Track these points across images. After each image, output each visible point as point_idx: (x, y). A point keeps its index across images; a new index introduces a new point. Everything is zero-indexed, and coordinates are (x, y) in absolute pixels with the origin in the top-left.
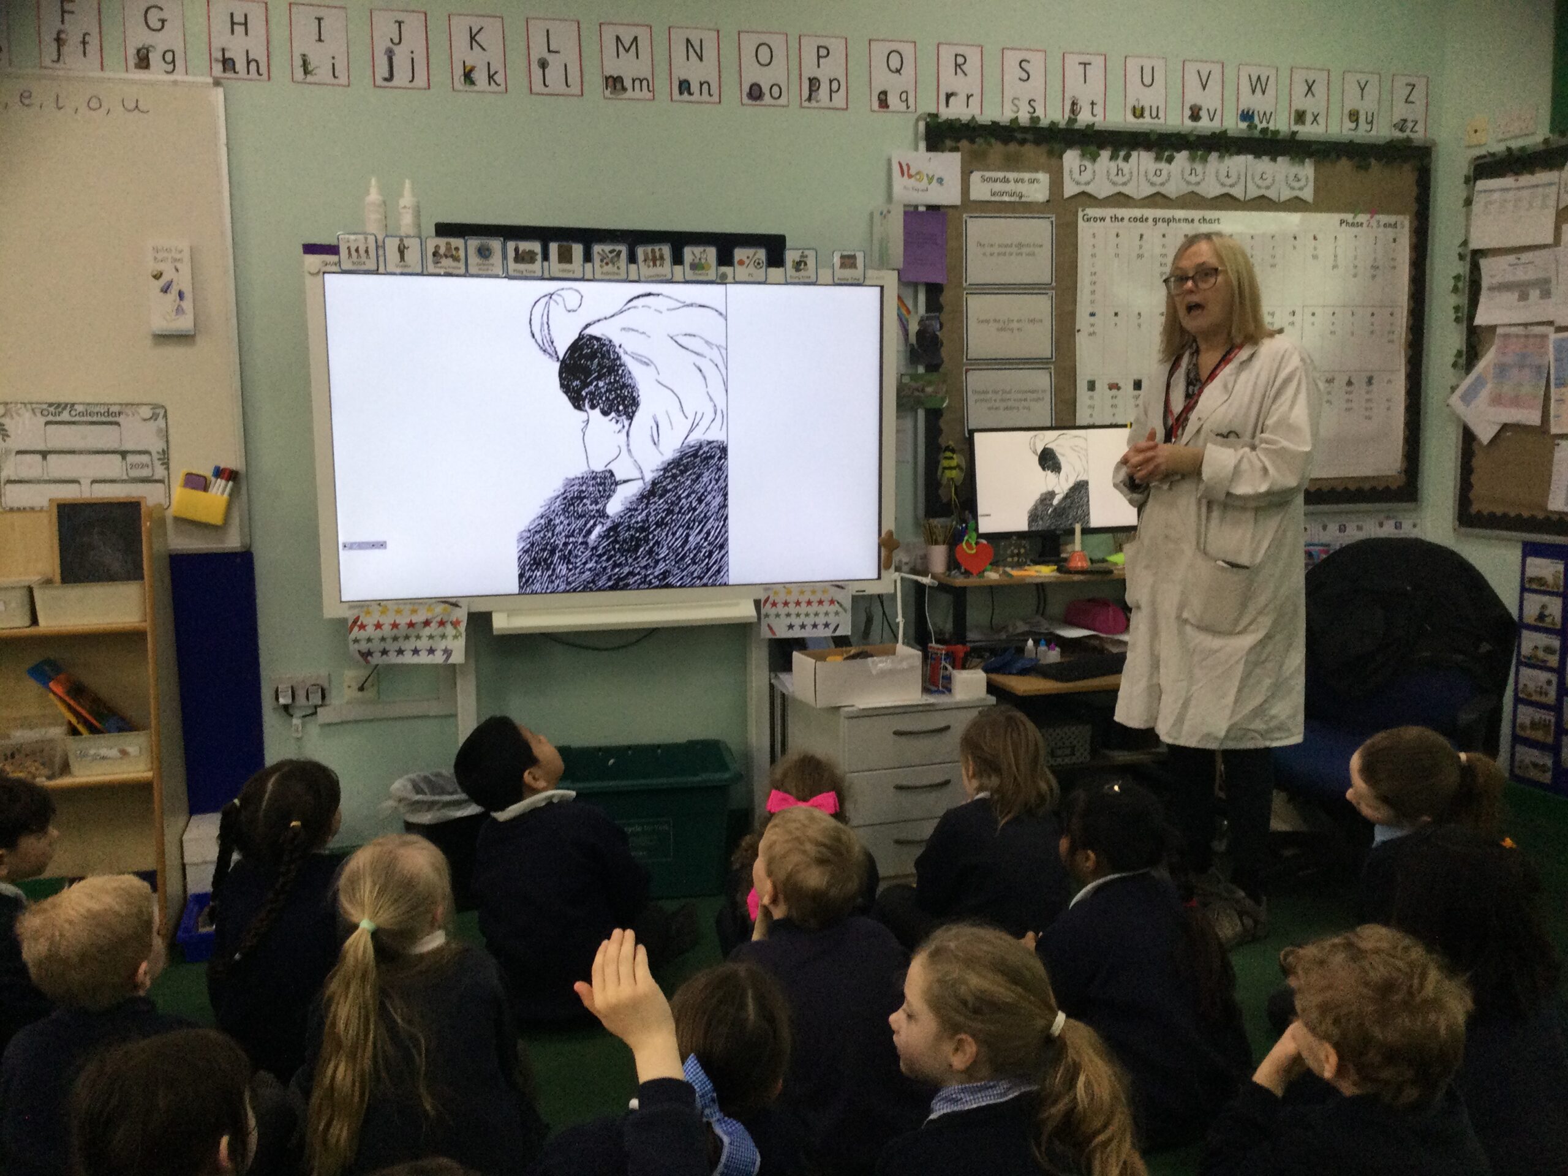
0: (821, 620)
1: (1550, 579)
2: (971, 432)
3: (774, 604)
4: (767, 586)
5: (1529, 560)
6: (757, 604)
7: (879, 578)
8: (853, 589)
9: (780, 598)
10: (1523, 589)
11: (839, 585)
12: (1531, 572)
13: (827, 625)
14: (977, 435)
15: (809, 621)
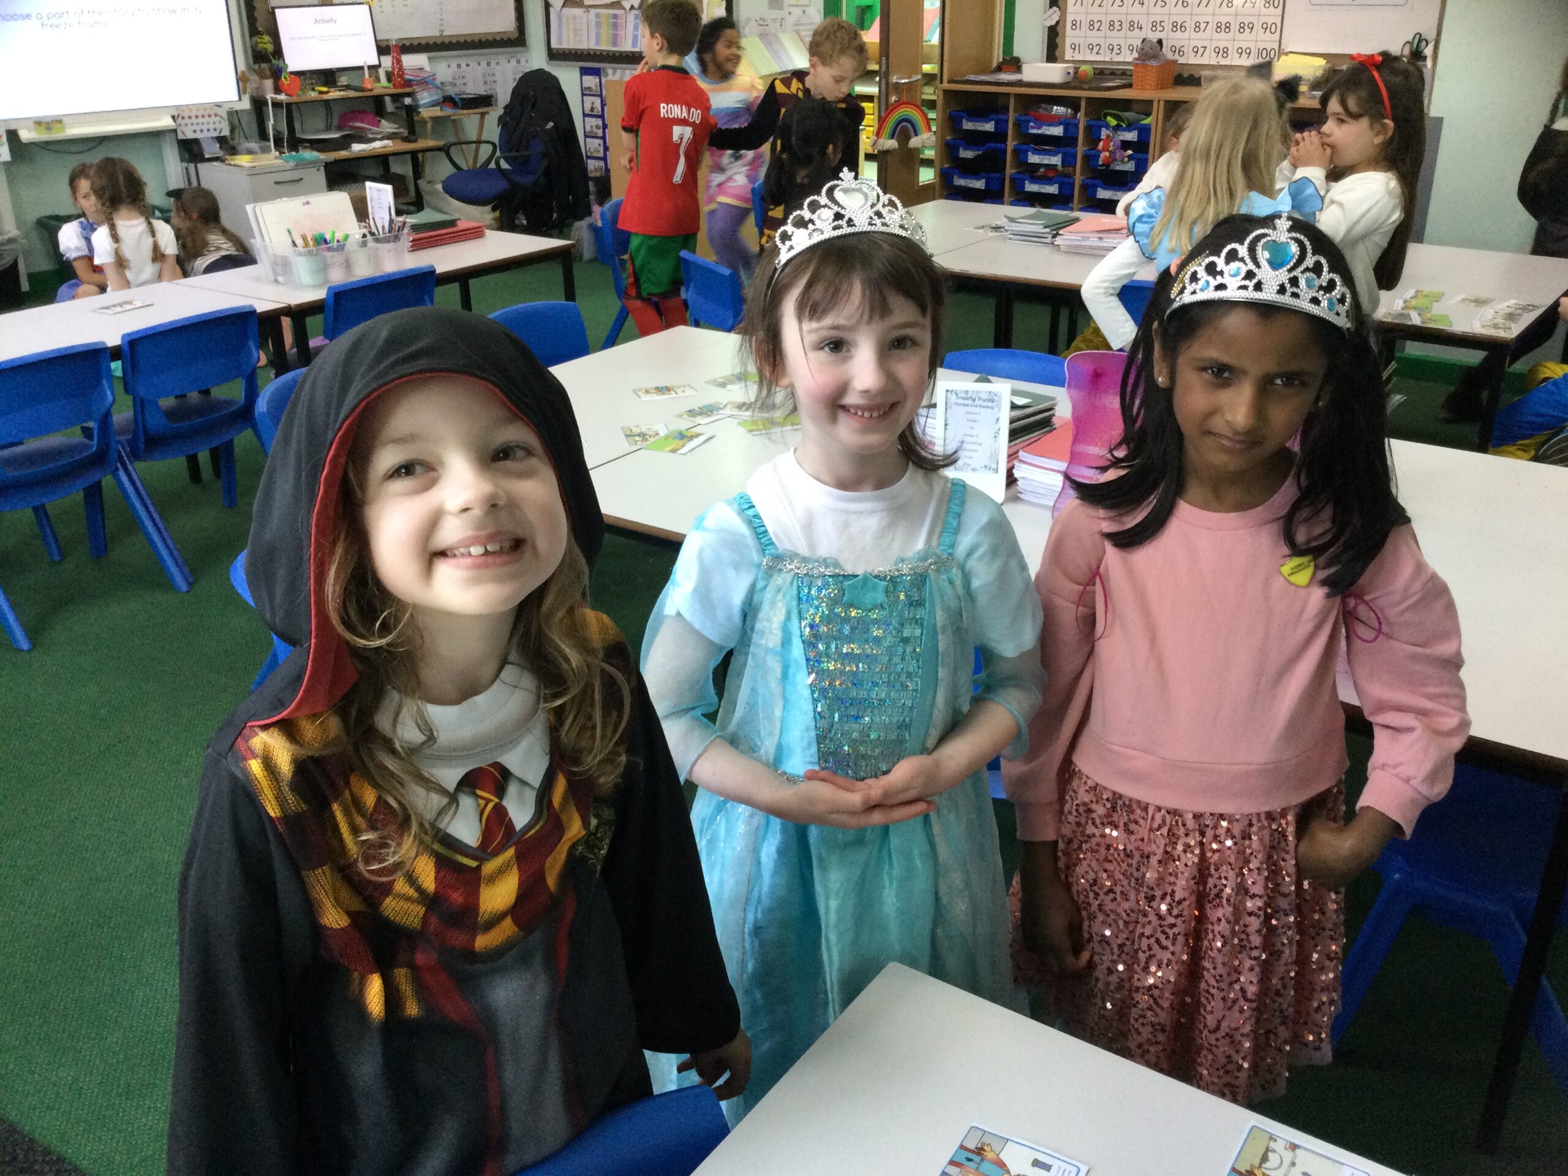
0: (211, 127)
1: (593, 87)
2: (273, 8)
3: (183, 118)
4: (178, 107)
5: (584, 77)
6: (173, 117)
7: (240, 99)
8: (226, 108)
9: (186, 114)
10: (583, 95)
11: (218, 105)
12: (585, 85)
13: (215, 130)
14: (277, 11)
15: (205, 127)
